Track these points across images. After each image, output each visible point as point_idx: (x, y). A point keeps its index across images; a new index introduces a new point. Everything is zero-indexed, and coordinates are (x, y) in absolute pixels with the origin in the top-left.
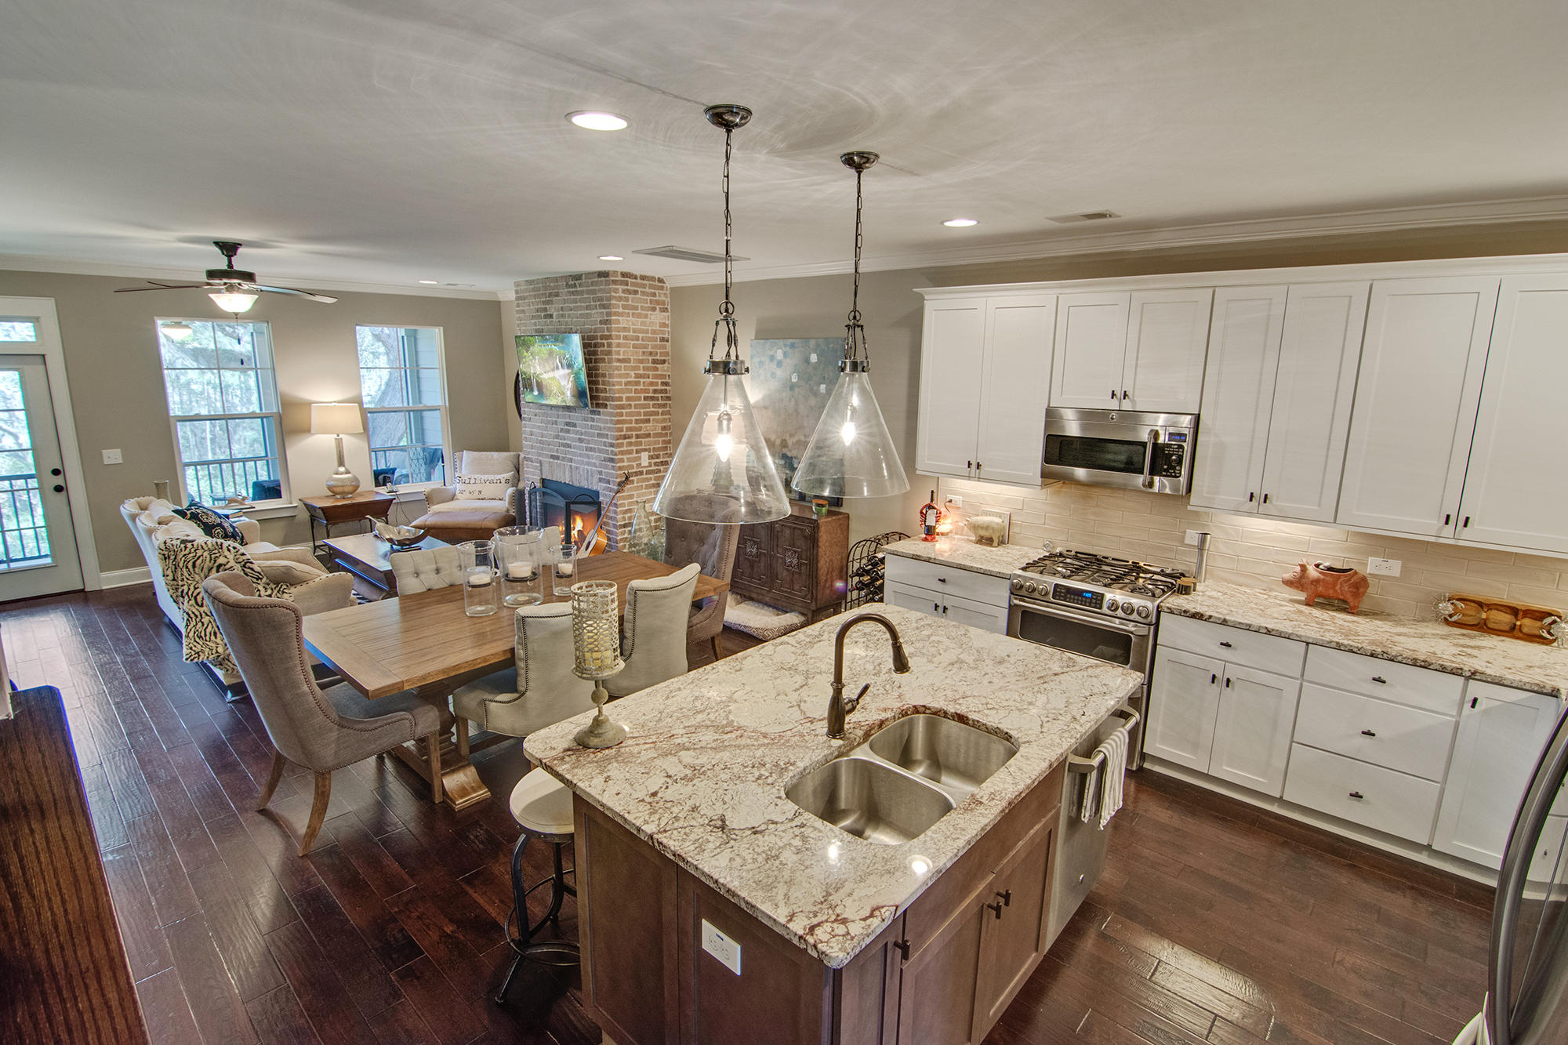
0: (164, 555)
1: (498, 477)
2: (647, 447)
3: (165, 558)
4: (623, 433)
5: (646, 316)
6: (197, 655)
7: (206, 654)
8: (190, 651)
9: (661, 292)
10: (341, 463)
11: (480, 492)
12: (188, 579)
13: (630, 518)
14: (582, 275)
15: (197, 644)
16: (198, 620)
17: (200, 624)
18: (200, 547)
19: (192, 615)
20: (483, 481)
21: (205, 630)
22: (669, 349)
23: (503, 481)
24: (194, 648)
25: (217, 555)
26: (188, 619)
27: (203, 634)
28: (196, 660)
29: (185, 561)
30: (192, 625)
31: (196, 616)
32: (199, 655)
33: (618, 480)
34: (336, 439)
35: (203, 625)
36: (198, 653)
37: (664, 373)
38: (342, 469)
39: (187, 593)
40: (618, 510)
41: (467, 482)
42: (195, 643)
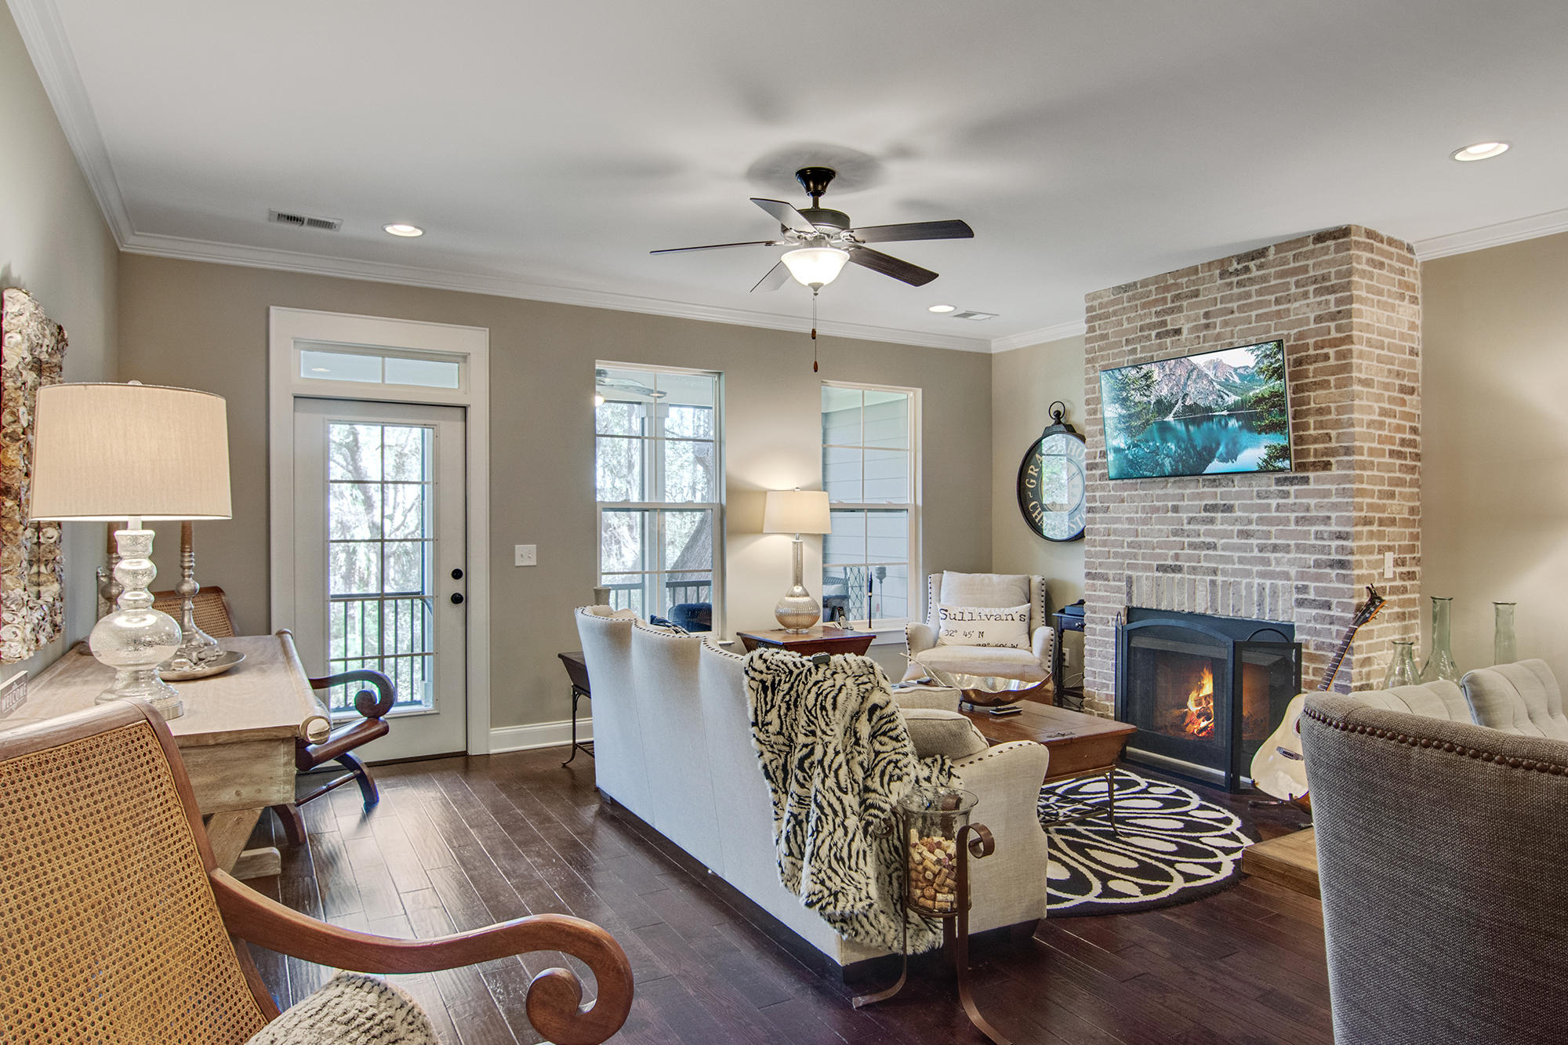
0: (763, 682)
1: (1007, 611)
2: (1391, 544)
3: (765, 689)
4: (1363, 514)
5: (1393, 308)
6: (832, 899)
7: (850, 898)
8: (818, 887)
9: (1410, 268)
10: (798, 581)
11: (982, 634)
12: (824, 733)
13: (1368, 675)
14: (1266, 249)
15: (832, 875)
16: (838, 821)
17: (840, 832)
18: (839, 670)
19: (828, 810)
20: (984, 617)
21: (849, 845)
22: (1419, 370)
23: (1016, 617)
24: (828, 883)
25: (869, 686)
26: (819, 818)
27: (845, 854)
28: (830, 908)
29: (818, 695)
30: (826, 832)
31: (835, 813)
32: (836, 900)
33: (1355, 601)
34: (795, 543)
35: (846, 834)
36: (836, 895)
37: (1413, 411)
38: (798, 589)
39: (821, 762)
40: (1354, 658)
41: (959, 617)
42: (829, 872)
